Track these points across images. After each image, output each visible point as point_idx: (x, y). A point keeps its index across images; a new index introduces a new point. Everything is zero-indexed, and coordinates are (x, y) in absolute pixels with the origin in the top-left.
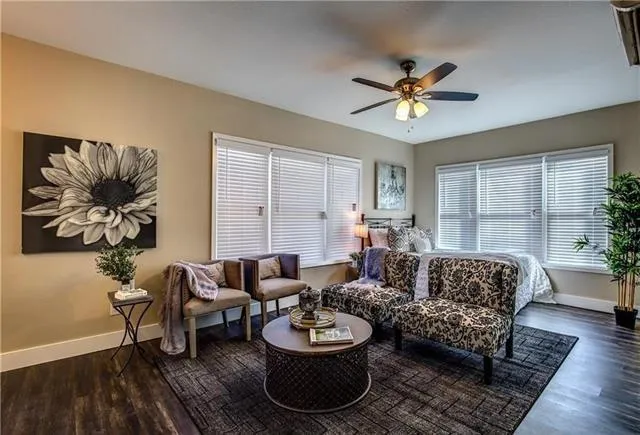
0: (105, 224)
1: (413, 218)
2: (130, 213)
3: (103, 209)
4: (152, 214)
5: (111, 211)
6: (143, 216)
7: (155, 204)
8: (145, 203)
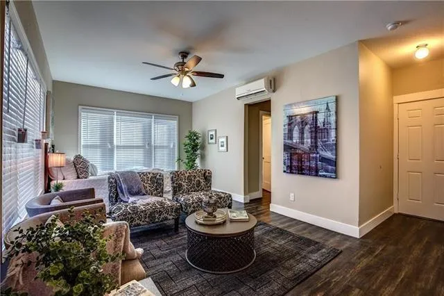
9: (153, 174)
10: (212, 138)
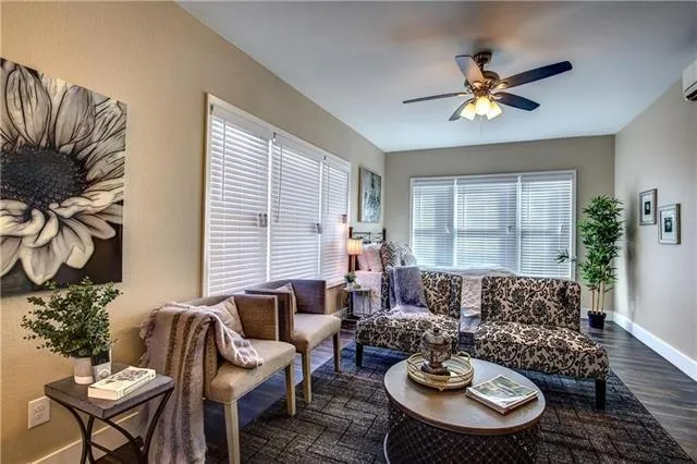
0: (20, 238)
1: (384, 232)
2: (76, 217)
3: (17, 206)
4: (115, 220)
5: (36, 213)
6: (100, 223)
7: (121, 203)
8: (103, 200)
9: (446, 276)
10: (648, 212)
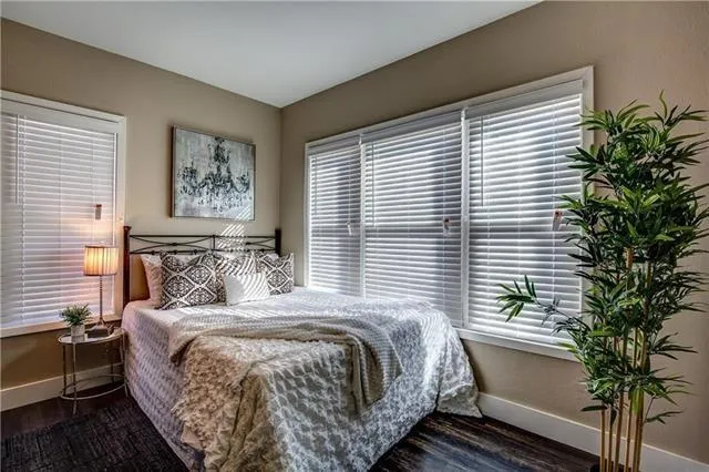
1: (278, 235)
